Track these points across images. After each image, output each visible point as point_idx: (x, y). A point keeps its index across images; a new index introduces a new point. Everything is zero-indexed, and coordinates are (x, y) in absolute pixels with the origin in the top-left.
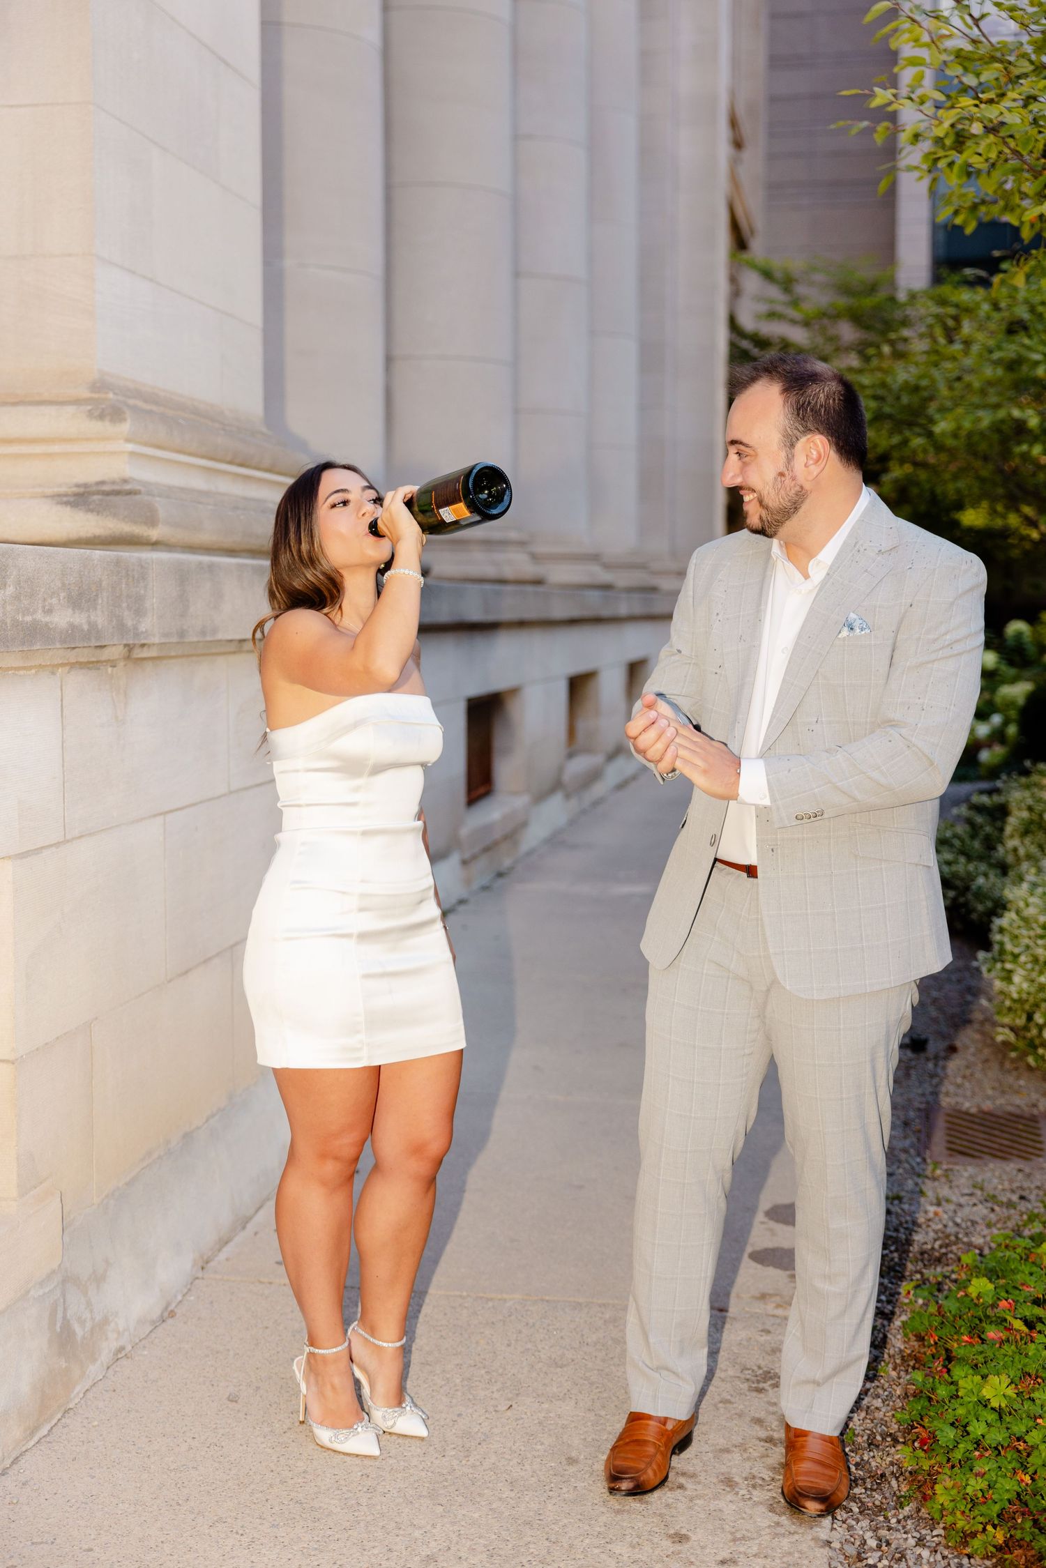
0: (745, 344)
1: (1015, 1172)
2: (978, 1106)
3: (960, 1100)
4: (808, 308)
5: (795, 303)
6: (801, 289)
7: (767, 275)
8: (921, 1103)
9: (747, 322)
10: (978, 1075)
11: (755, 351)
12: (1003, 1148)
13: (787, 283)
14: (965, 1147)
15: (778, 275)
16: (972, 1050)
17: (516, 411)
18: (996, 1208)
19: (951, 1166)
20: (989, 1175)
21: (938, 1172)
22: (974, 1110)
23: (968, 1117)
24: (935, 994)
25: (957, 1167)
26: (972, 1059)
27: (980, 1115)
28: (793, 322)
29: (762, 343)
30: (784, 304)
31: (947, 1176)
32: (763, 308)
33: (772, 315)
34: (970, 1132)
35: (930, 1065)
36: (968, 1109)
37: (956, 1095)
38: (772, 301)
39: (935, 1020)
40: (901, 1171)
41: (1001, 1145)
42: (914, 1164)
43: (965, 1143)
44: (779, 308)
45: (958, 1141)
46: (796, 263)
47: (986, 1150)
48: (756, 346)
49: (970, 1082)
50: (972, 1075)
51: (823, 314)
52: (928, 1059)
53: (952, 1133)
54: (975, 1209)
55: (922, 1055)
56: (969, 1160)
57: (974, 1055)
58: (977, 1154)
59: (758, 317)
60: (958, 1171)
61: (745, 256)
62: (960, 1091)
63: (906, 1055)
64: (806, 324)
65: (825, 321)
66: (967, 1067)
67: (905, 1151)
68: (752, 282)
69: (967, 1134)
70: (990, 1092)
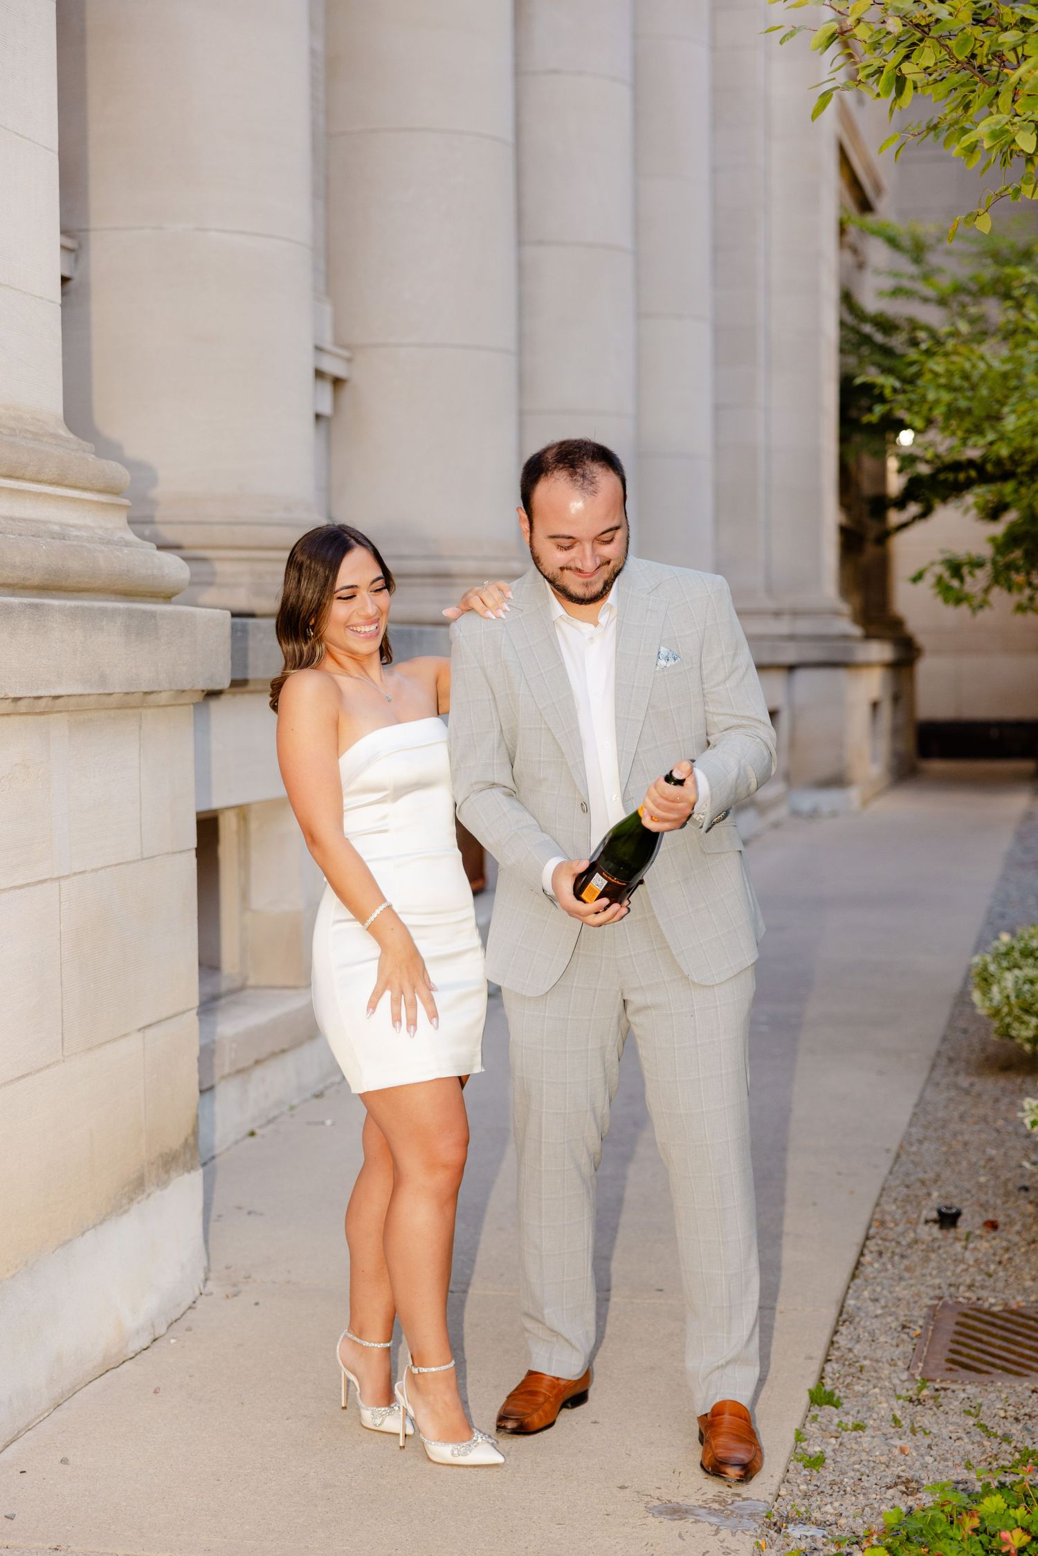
0: (867, 328)
1: (1028, 1393)
2: (1006, 1304)
3: (984, 1294)
4: (944, 283)
5: (926, 277)
6: (934, 259)
7: (893, 242)
8: (931, 1299)
9: (871, 303)
10: (1017, 1260)
11: (879, 338)
12: (1022, 1360)
13: (917, 251)
14: (973, 1358)
15: (906, 242)
16: (1017, 1227)
17: (521, 413)
18: (986, 1443)
19: (944, 1385)
20: (993, 1396)
21: (925, 1392)
22: (997, 1309)
23: (987, 1318)
24: (992, 1152)
25: (954, 1387)
26: (1016, 1239)
27: (1006, 1315)
28: (926, 300)
29: (886, 325)
30: (912, 278)
31: (935, 1398)
32: (888, 283)
33: (897, 292)
34: (985, 1338)
35: (958, 1247)
36: (992, 1305)
37: (983, 1287)
38: (896, 275)
39: (980, 1186)
40: (877, 1390)
41: (1022, 1355)
42: (896, 1381)
43: (974, 1353)
44: (906, 283)
45: (965, 1350)
46: (928, 228)
47: (998, 1362)
48: (878, 330)
49: (1006, 1269)
50: (1010, 1259)
51: (959, 289)
52: (957, 1239)
53: (962, 1339)
54: (958, 1443)
55: (952, 1233)
56: (973, 1374)
57: (1019, 1233)
58: (985, 1368)
59: (880, 294)
60: (953, 1391)
61: (869, 219)
62: (990, 1282)
63: (930, 1234)
64: (942, 302)
65: (966, 299)
66: (1007, 1250)
67: (892, 1363)
68: (878, 253)
69: (980, 1341)
70: (1029, 1283)
